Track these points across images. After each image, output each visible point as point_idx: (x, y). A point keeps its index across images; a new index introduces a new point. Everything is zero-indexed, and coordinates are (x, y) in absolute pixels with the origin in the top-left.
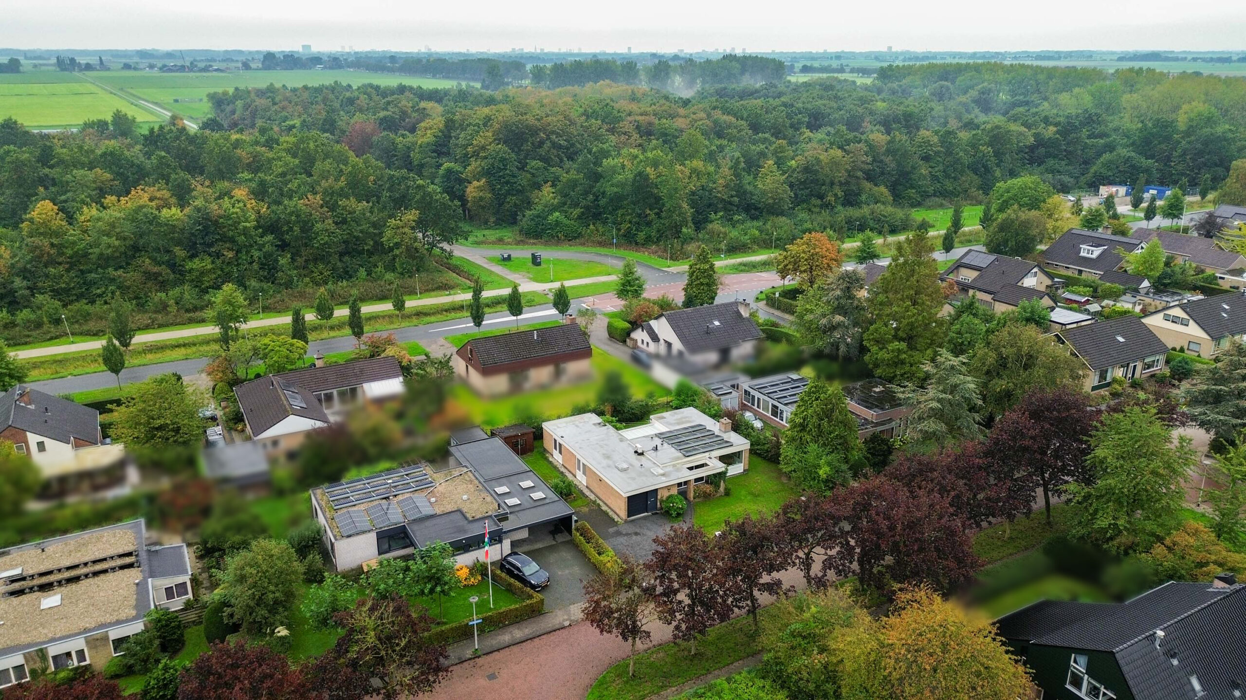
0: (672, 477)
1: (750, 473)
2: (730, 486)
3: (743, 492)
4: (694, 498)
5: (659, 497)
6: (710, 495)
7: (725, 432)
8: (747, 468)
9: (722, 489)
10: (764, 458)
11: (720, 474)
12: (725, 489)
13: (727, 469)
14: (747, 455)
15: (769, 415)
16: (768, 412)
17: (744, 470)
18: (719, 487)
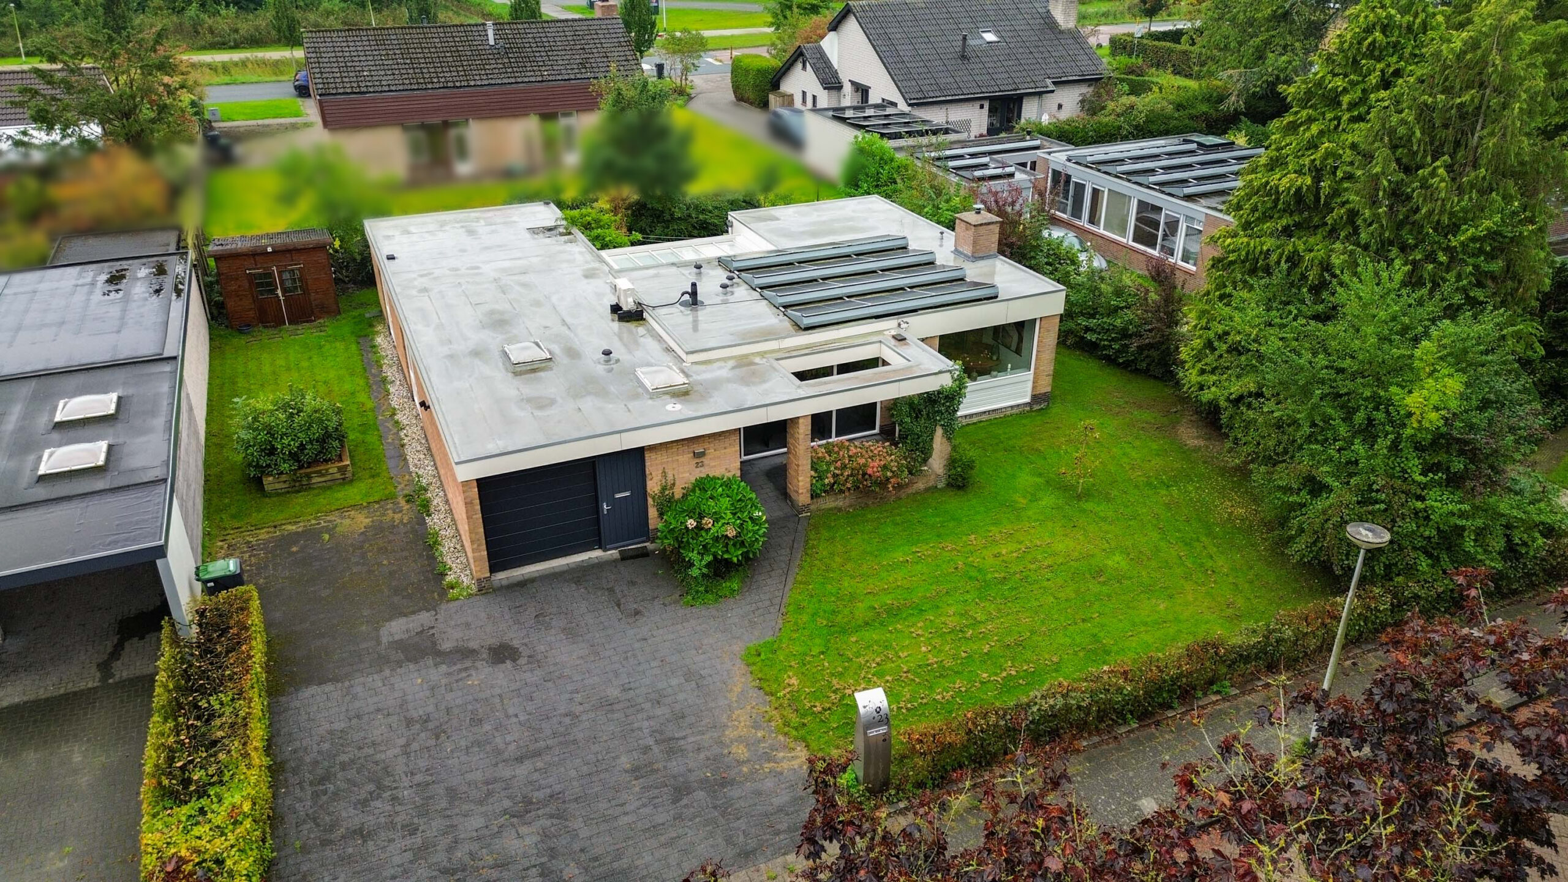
0: (718, 402)
1: (1056, 409)
2: (972, 453)
3: (1026, 479)
4: (814, 496)
5: (653, 486)
6: (883, 484)
7: (976, 257)
8: (1045, 387)
9: (937, 463)
10: (1111, 361)
11: (931, 400)
12: (952, 463)
13: (961, 386)
14: (1052, 338)
15: (1128, 240)
16: (1123, 231)
17: (1036, 398)
18: (926, 453)
